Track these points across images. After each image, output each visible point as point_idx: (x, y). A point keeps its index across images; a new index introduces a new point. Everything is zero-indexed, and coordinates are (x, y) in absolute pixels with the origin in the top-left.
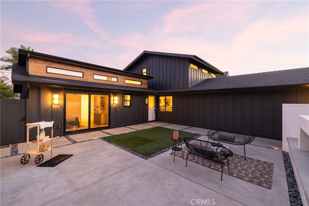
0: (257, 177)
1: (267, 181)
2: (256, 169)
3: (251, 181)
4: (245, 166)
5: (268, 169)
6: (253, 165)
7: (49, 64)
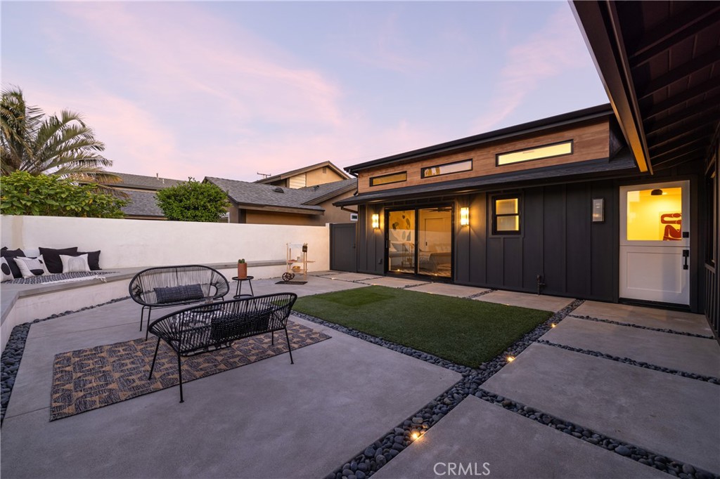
0: (89, 359)
1: (65, 362)
2: (102, 370)
3: (98, 349)
4: (133, 363)
5: (67, 387)
6: (117, 375)
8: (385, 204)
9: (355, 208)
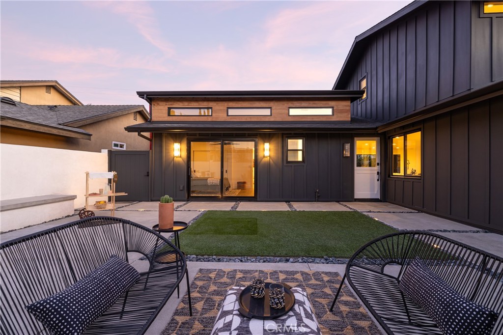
7: (171, 105)
8: (187, 134)
9: (147, 134)
